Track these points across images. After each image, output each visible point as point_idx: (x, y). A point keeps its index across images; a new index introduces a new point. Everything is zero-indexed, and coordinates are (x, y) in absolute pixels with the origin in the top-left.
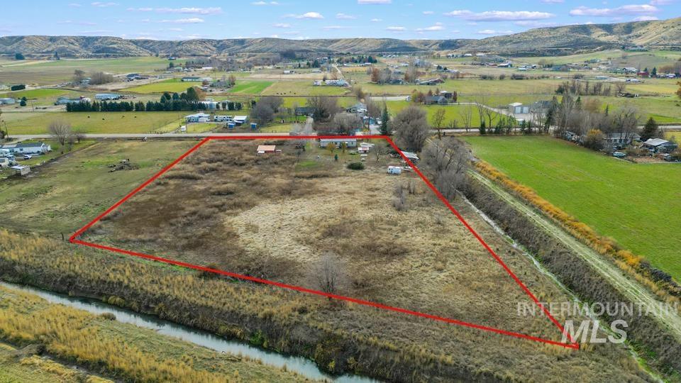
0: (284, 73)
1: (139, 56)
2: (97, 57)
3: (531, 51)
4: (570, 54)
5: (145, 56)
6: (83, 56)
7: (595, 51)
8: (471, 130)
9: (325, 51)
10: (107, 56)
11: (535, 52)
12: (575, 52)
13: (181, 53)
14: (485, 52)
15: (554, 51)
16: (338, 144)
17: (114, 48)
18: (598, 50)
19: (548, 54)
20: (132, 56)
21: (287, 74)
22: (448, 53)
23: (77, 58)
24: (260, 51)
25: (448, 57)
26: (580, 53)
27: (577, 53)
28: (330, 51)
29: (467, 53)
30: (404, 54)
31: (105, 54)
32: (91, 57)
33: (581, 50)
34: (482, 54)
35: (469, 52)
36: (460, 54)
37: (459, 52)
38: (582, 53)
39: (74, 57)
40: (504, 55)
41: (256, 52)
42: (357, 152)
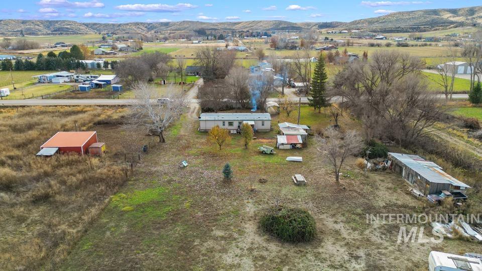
0: (193, 43)
1: (86, 34)
2: (53, 34)
3: (396, 28)
4: (428, 31)
5: (90, 34)
6: (43, 34)
7: (450, 28)
8: (454, 96)
9: (230, 29)
10: (61, 34)
11: (399, 29)
12: (433, 29)
13: (118, 31)
14: (358, 29)
15: (415, 28)
16: (236, 125)
17: (67, 28)
18: (451, 28)
19: (410, 31)
20: (80, 34)
21: (196, 43)
22: (328, 30)
23: (39, 35)
24: (179, 30)
25: (328, 33)
26: (436, 30)
27: (434, 30)
28: (234, 30)
29: (343, 30)
30: (292, 32)
31: (59, 32)
32: (49, 34)
33: (438, 28)
34: (357, 31)
35: (345, 30)
36: (338, 31)
37: (337, 30)
38: (439, 30)
39: (37, 35)
40: (374, 31)
41: (175, 30)
42: (277, 148)
